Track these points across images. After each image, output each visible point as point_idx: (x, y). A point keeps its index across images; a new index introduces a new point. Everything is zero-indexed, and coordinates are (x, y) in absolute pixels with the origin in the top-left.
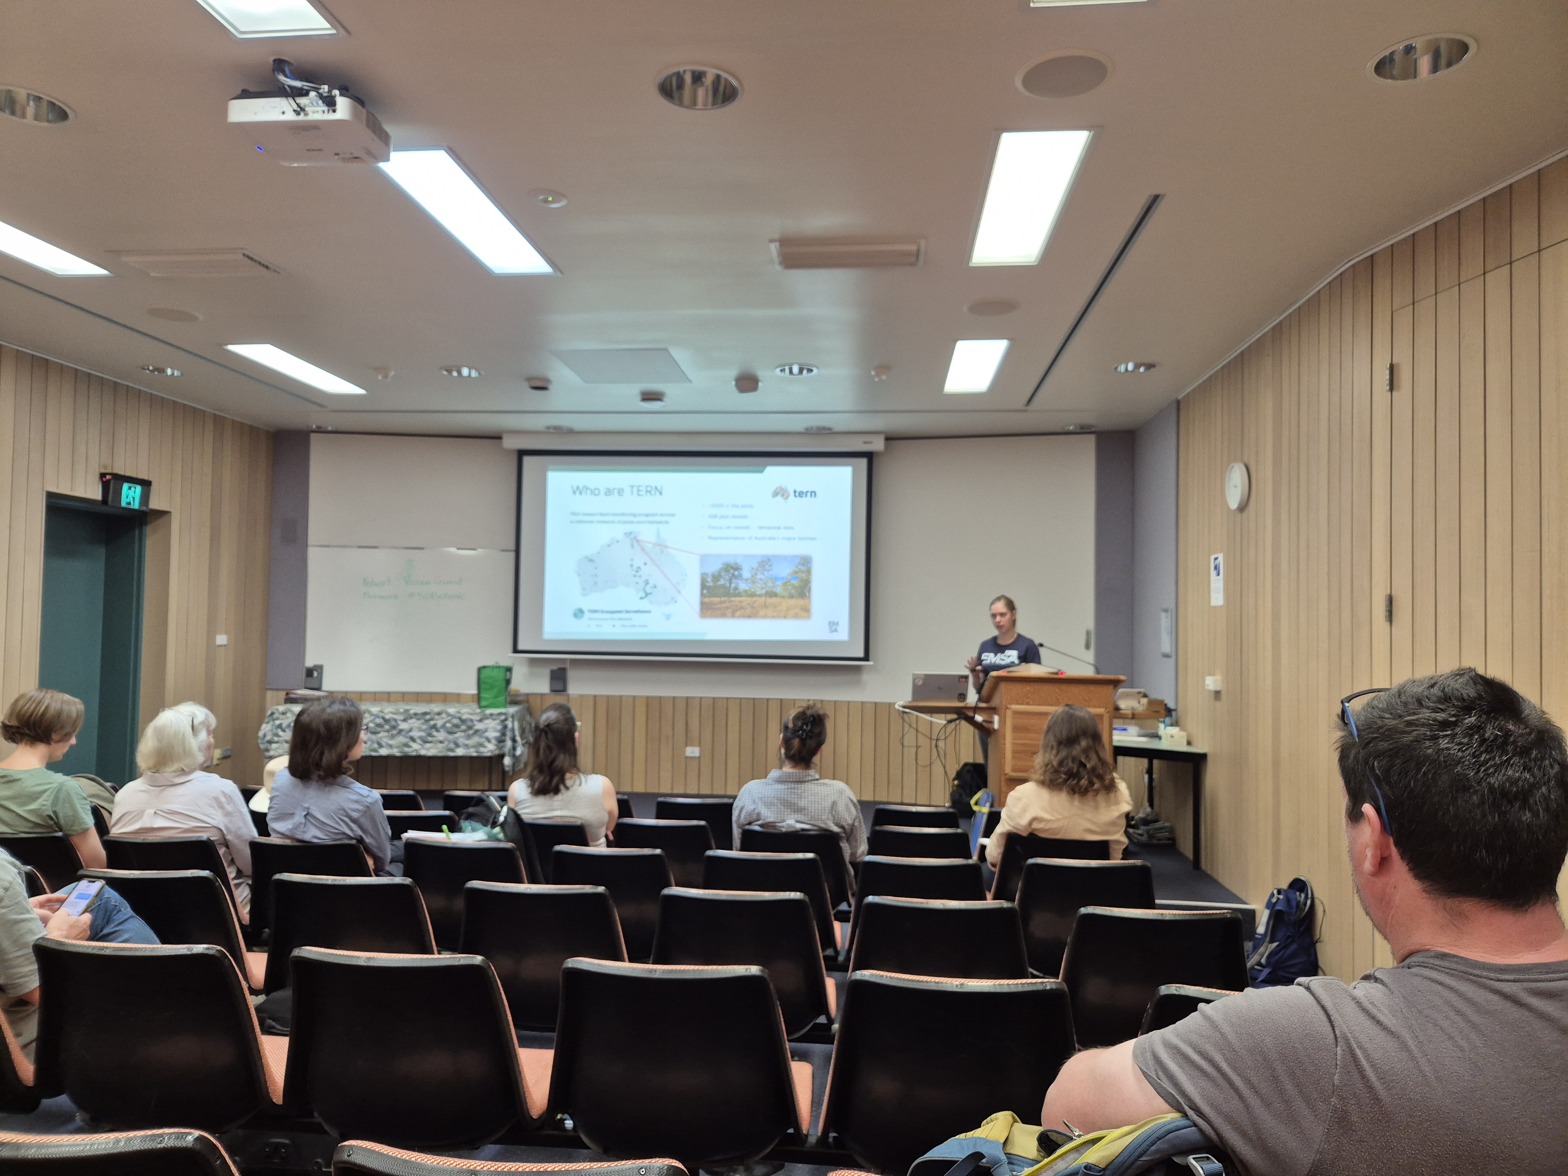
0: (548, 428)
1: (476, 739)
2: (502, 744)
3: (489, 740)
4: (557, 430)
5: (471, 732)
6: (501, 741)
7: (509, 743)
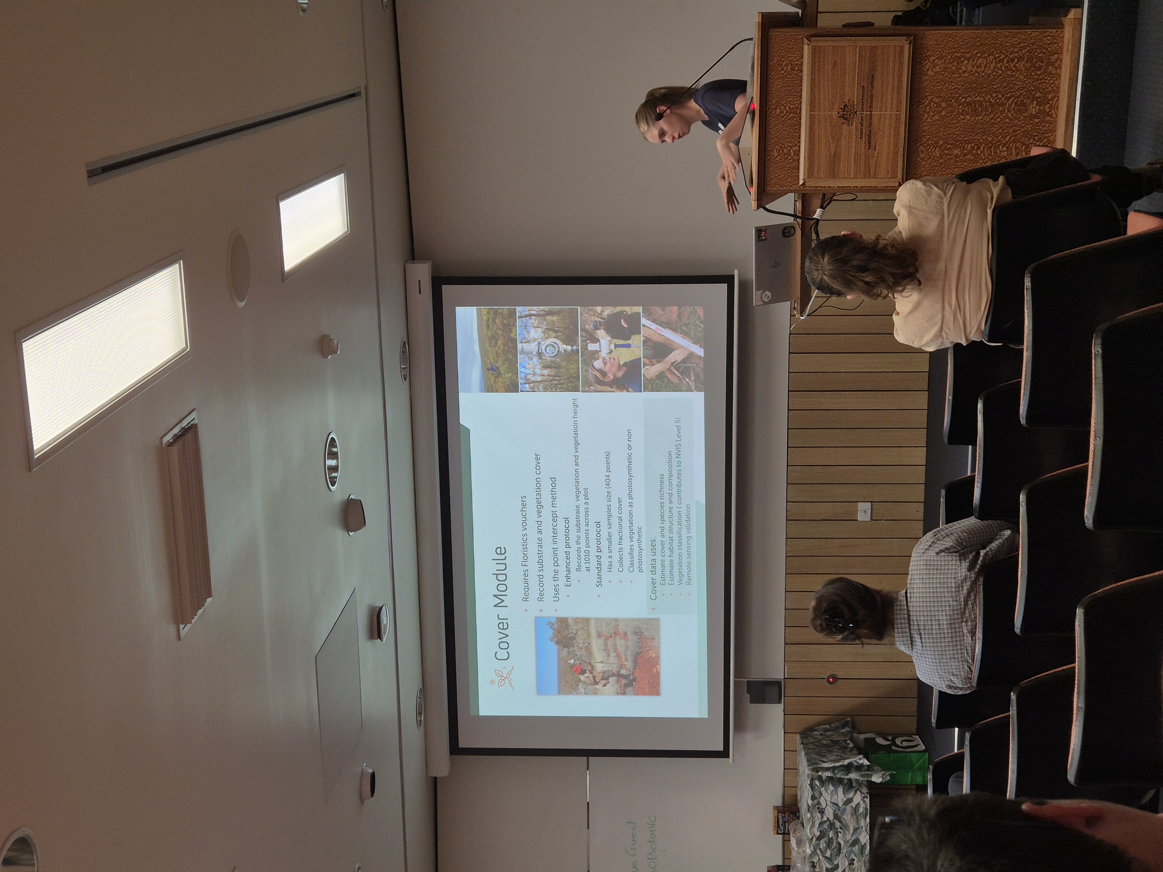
0: (419, 723)
1: (847, 817)
2: (854, 784)
3: (850, 801)
4: (422, 709)
5: (838, 824)
6: (849, 785)
7: (853, 776)
